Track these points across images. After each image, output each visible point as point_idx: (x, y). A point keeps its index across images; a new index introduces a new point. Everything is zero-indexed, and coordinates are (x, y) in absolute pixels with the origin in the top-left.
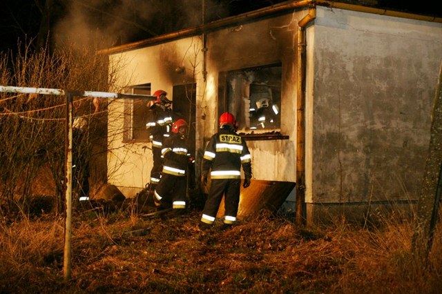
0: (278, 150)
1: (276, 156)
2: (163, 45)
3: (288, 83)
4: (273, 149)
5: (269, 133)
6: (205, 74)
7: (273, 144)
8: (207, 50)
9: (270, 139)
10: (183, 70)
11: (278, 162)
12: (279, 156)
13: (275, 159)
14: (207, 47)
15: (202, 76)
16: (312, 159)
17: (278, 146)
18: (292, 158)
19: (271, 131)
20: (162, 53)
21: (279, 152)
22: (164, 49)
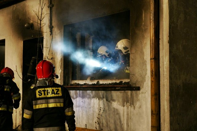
0: (127, 102)
1: (125, 107)
2: (15, 5)
3: (137, 32)
4: (121, 100)
5: (116, 84)
6: (51, 27)
7: (122, 94)
8: (53, 6)
9: (118, 90)
10: (31, 26)
11: (128, 114)
12: (128, 108)
13: (124, 110)
14: (53, 3)
15: (48, 30)
16: (169, 113)
17: (127, 97)
18: (144, 110)
19: (118, 82)
20: (14, 12)
21: (129, 104)
22: (16, 9)
